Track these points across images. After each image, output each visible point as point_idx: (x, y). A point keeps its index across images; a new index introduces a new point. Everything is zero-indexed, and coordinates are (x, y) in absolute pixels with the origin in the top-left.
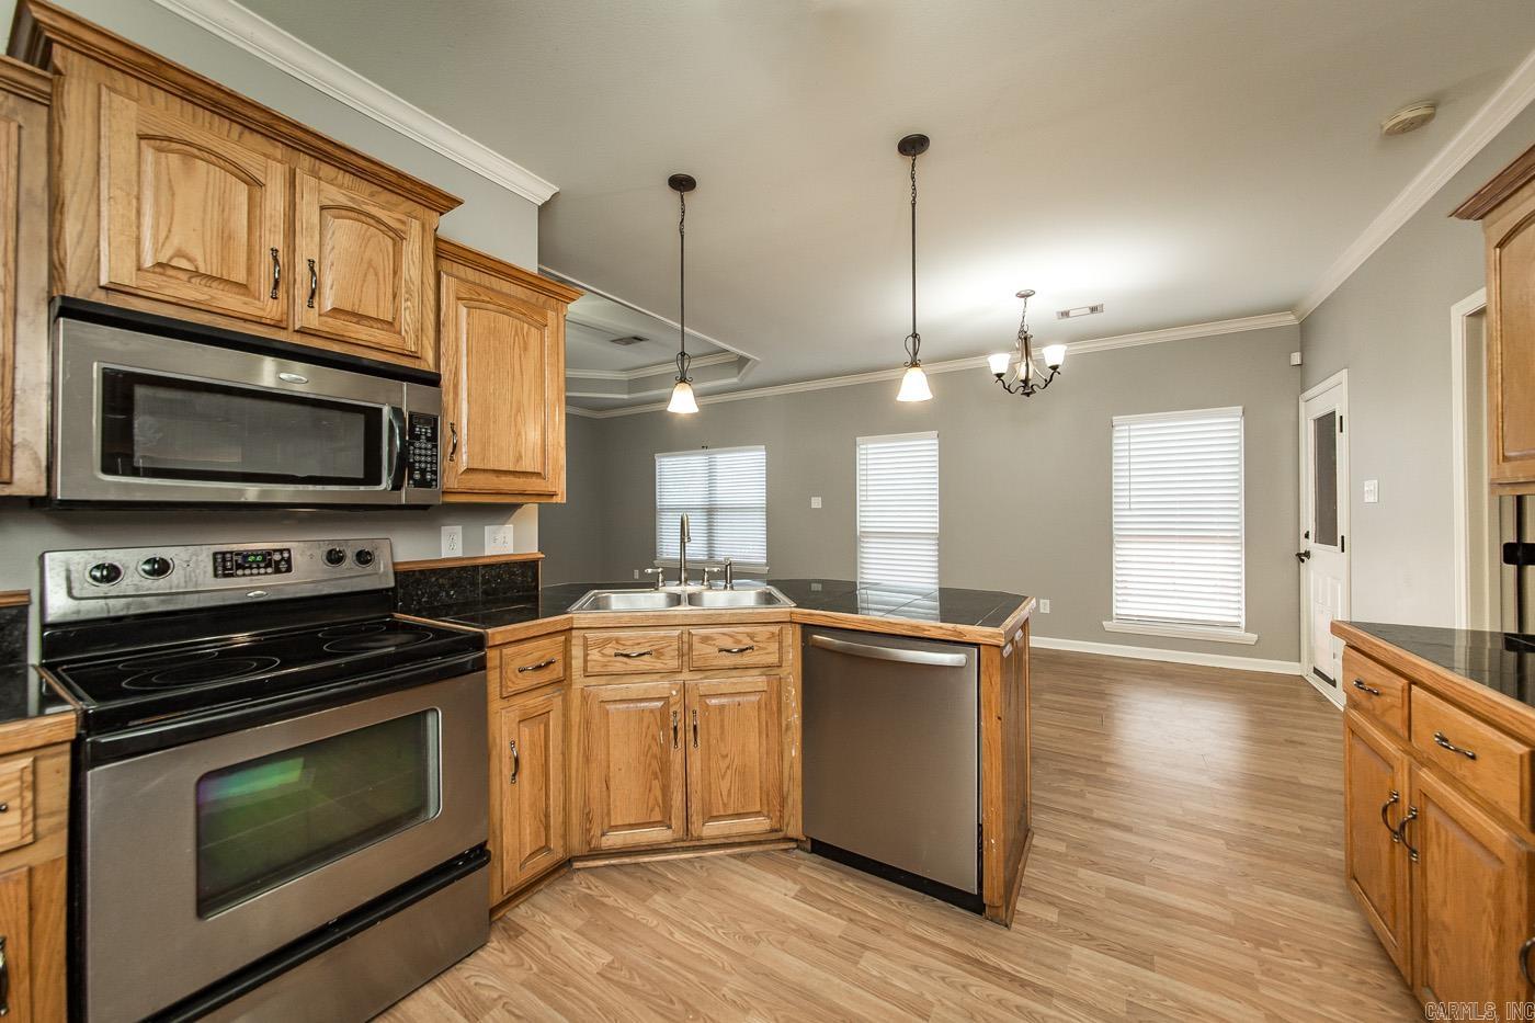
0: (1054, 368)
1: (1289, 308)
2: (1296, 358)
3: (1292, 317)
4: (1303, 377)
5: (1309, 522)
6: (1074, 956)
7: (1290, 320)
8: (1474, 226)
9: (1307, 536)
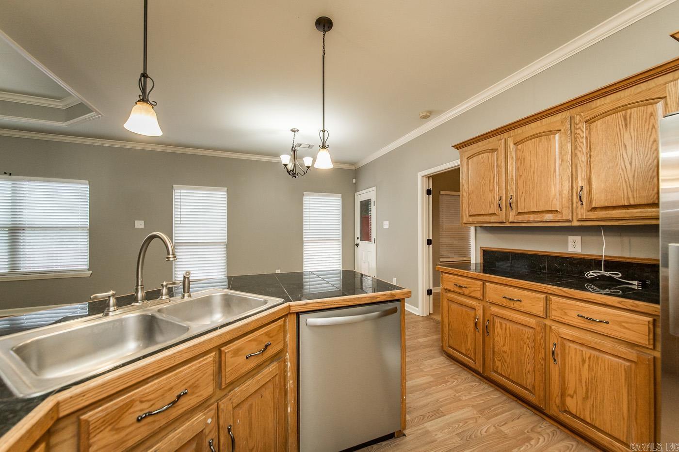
0: (308, 167)
1: (353, 164)
2: (354, 181)
3: (353, 167)
4: (355, 188)
5: (358, 234)
6: (430, 429)
7: (353, 168)
8: (457, 151)
9: (358, 238)
